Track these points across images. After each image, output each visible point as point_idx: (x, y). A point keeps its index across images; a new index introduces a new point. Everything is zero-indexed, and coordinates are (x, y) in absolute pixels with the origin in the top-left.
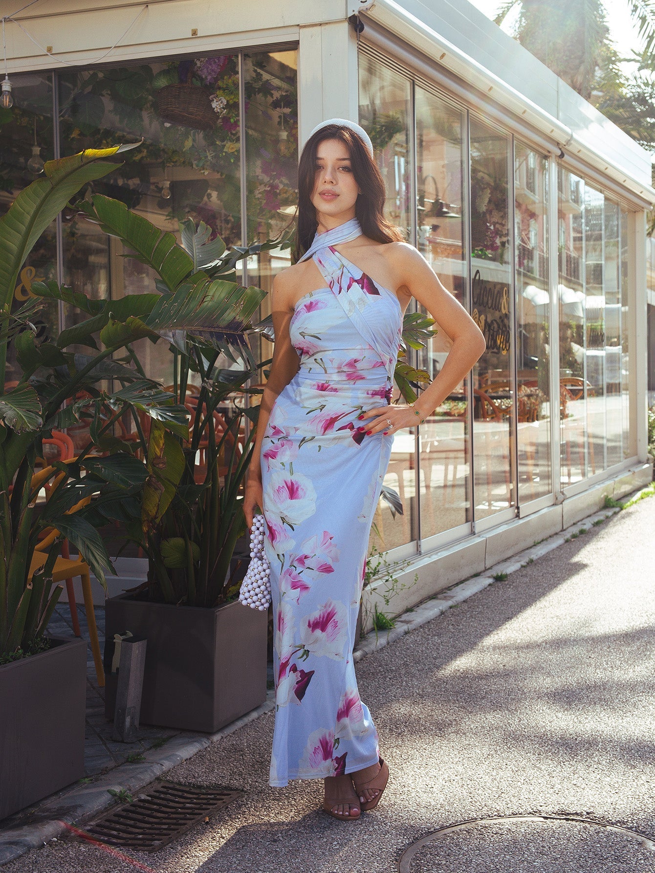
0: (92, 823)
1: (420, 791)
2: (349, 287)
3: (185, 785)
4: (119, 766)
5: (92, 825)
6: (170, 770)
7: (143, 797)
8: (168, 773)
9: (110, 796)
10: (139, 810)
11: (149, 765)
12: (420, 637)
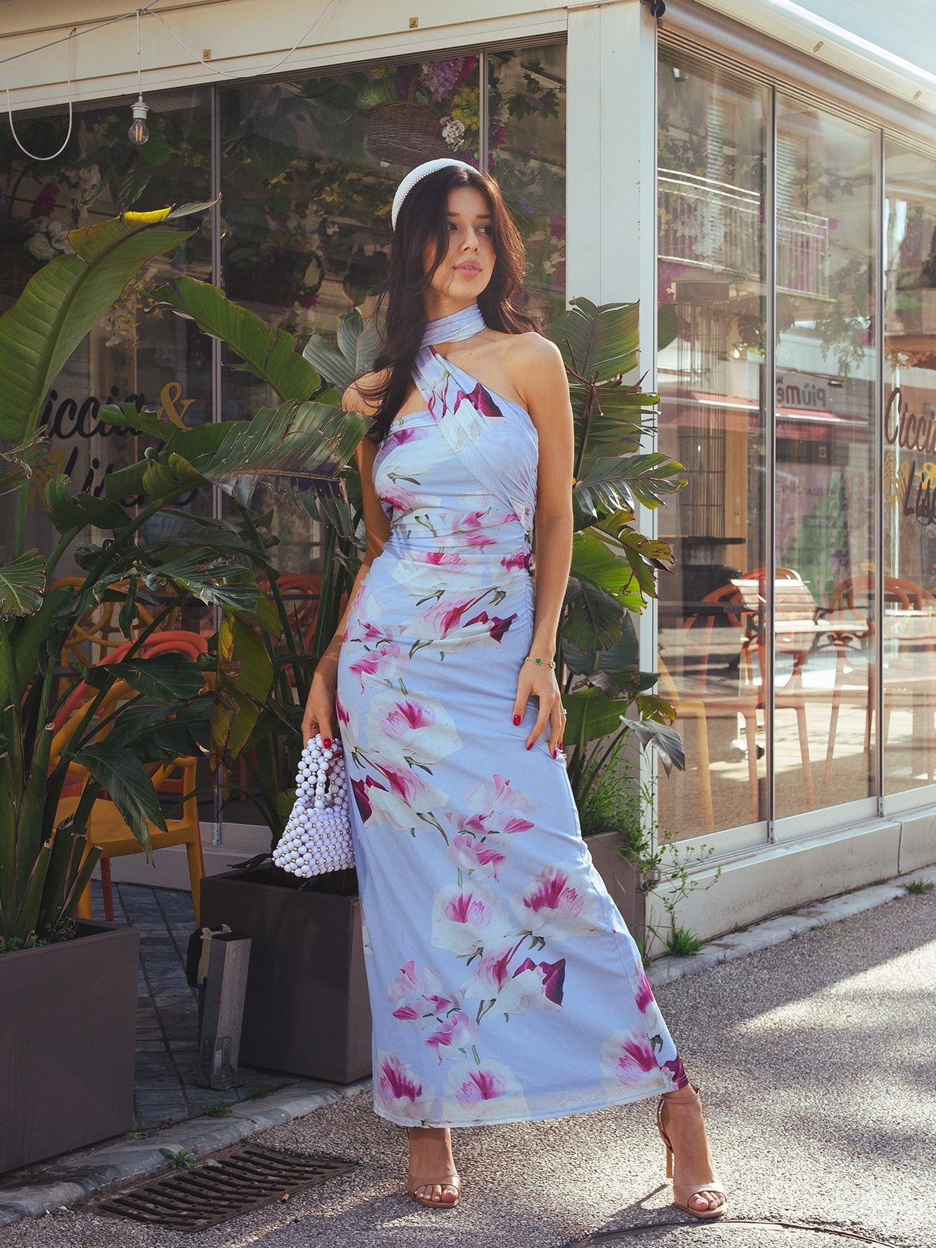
0: (124, 1192)
1: (615, 1180)
2: (456, 407)
3: (279, 1152)
4: (190, 1119)
5: (122, 1194)
6: (265, 1131)
7: (211, 1163)
8: (261, 1134)
9: (162, 1157)
10: (199, 1179)
11: (233, 1120)
12: (740, 970)
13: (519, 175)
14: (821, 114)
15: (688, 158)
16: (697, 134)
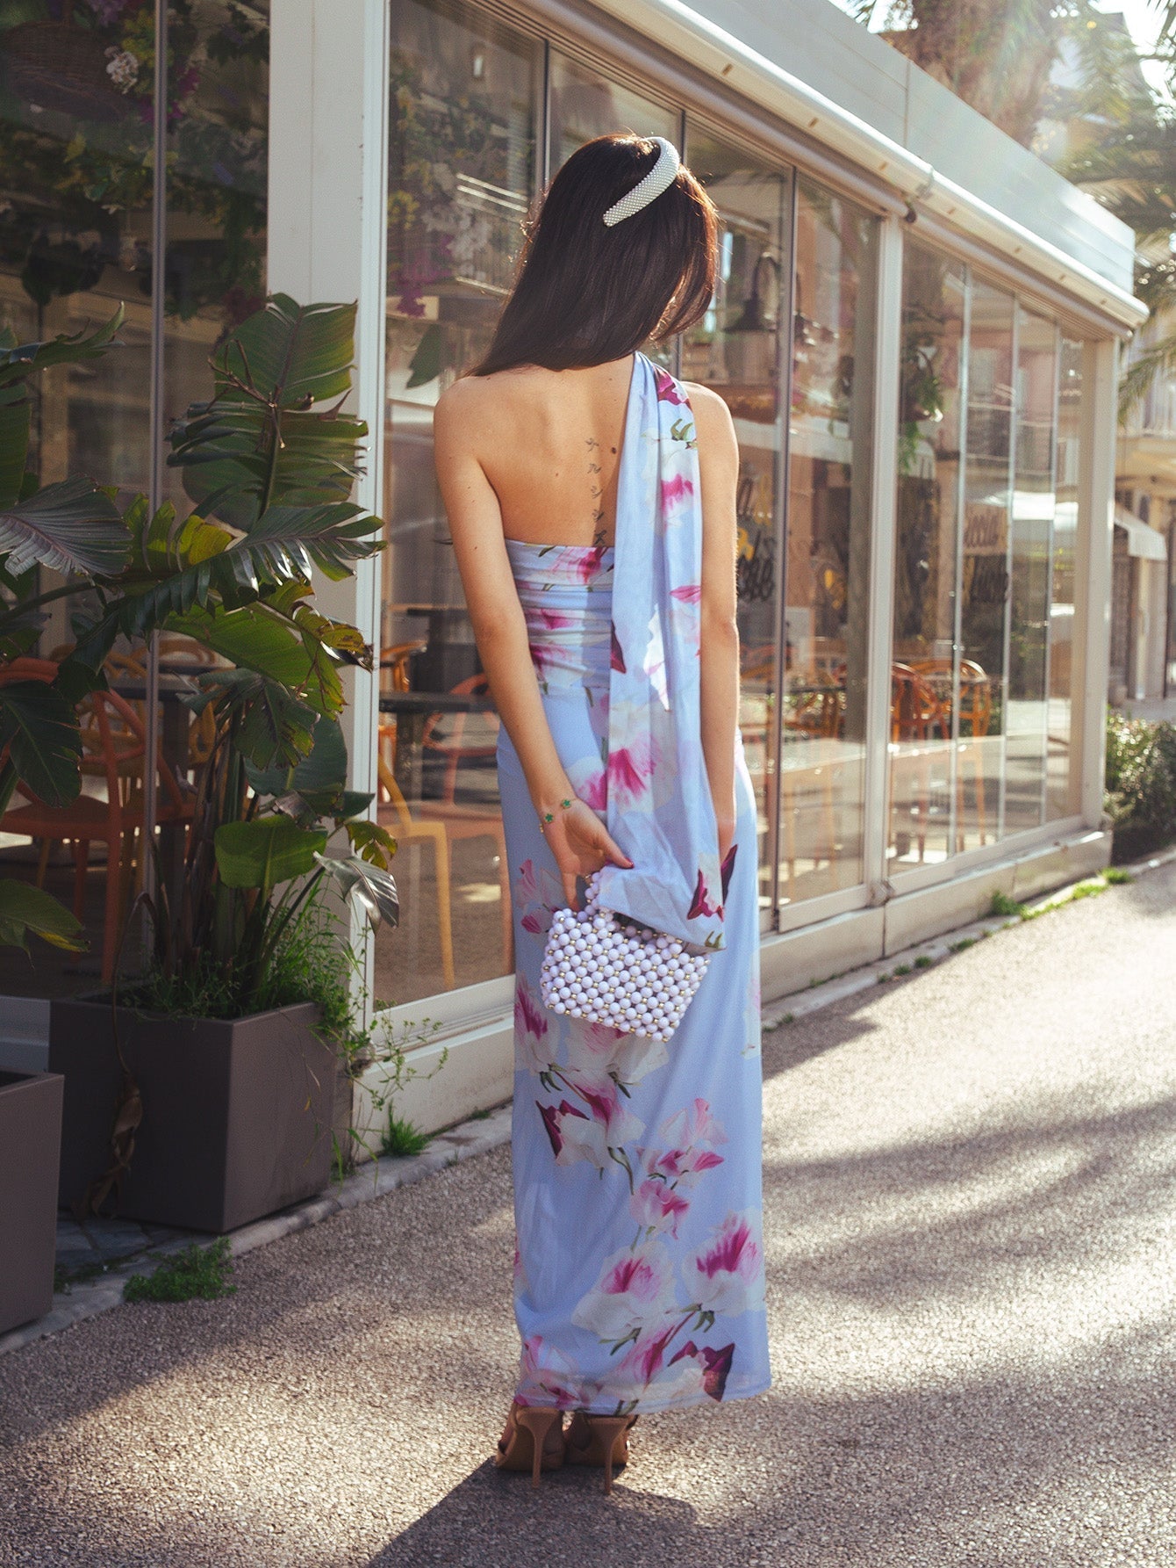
12: (474, 1174)
13: (237, 147)
14: (614, 88)
15: (446, 135)
16: (458, 105)
